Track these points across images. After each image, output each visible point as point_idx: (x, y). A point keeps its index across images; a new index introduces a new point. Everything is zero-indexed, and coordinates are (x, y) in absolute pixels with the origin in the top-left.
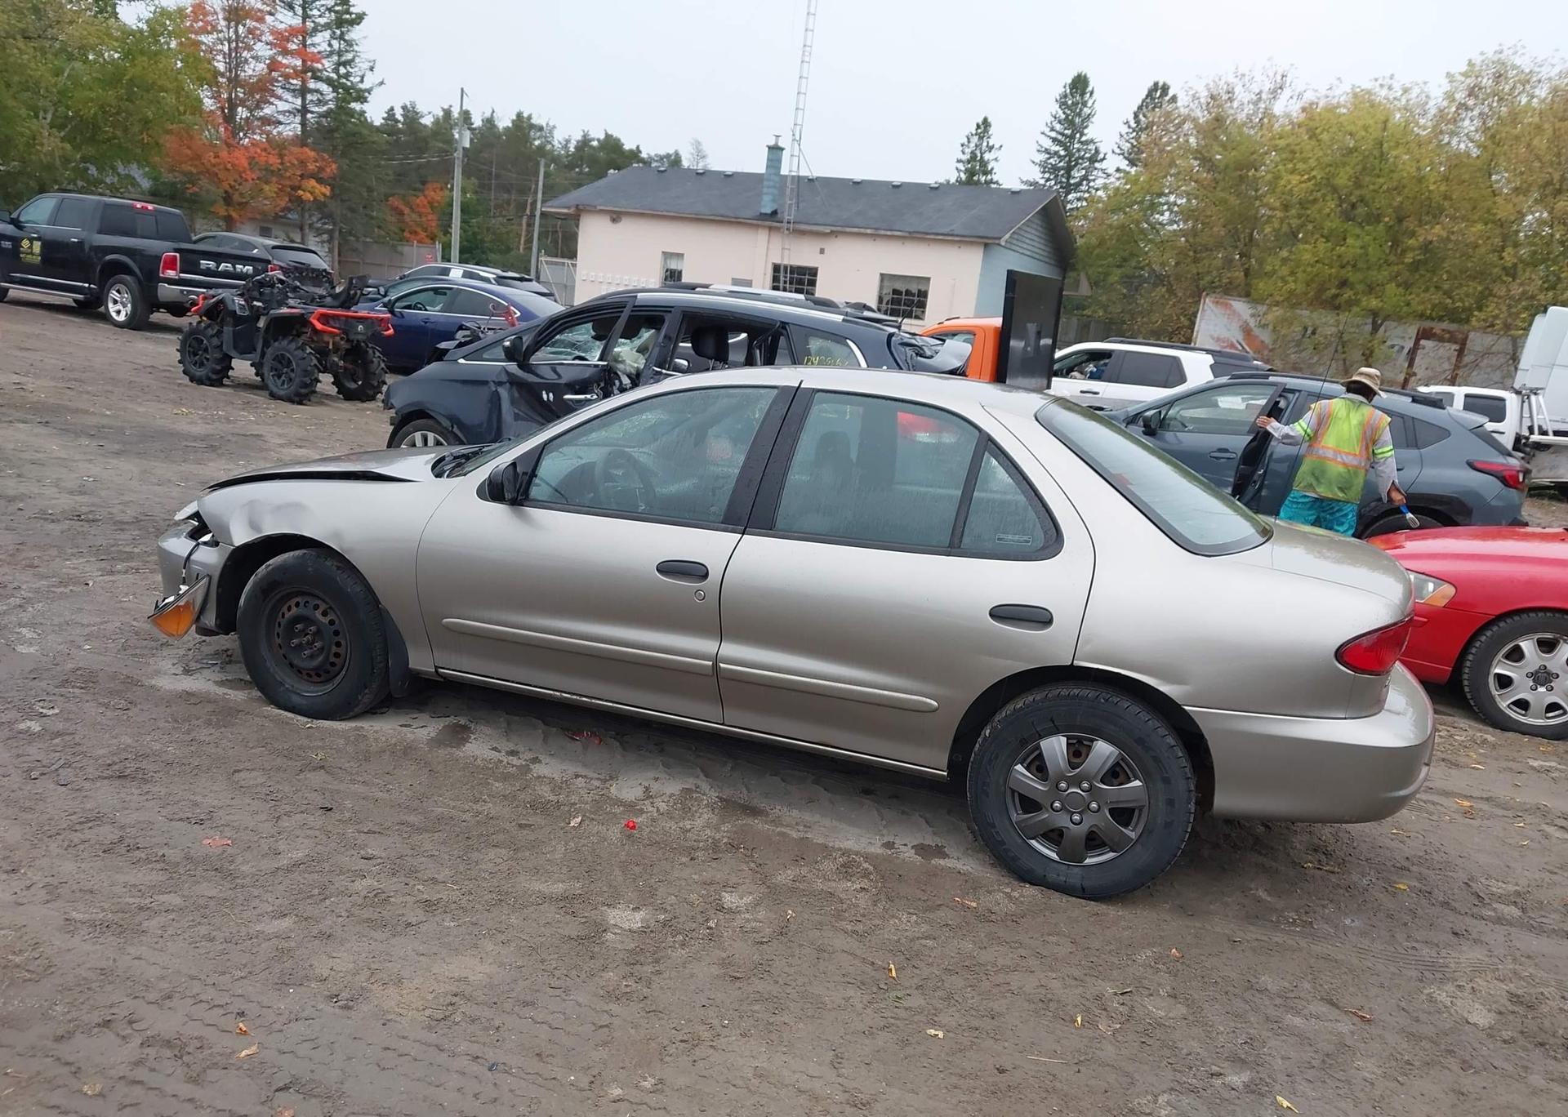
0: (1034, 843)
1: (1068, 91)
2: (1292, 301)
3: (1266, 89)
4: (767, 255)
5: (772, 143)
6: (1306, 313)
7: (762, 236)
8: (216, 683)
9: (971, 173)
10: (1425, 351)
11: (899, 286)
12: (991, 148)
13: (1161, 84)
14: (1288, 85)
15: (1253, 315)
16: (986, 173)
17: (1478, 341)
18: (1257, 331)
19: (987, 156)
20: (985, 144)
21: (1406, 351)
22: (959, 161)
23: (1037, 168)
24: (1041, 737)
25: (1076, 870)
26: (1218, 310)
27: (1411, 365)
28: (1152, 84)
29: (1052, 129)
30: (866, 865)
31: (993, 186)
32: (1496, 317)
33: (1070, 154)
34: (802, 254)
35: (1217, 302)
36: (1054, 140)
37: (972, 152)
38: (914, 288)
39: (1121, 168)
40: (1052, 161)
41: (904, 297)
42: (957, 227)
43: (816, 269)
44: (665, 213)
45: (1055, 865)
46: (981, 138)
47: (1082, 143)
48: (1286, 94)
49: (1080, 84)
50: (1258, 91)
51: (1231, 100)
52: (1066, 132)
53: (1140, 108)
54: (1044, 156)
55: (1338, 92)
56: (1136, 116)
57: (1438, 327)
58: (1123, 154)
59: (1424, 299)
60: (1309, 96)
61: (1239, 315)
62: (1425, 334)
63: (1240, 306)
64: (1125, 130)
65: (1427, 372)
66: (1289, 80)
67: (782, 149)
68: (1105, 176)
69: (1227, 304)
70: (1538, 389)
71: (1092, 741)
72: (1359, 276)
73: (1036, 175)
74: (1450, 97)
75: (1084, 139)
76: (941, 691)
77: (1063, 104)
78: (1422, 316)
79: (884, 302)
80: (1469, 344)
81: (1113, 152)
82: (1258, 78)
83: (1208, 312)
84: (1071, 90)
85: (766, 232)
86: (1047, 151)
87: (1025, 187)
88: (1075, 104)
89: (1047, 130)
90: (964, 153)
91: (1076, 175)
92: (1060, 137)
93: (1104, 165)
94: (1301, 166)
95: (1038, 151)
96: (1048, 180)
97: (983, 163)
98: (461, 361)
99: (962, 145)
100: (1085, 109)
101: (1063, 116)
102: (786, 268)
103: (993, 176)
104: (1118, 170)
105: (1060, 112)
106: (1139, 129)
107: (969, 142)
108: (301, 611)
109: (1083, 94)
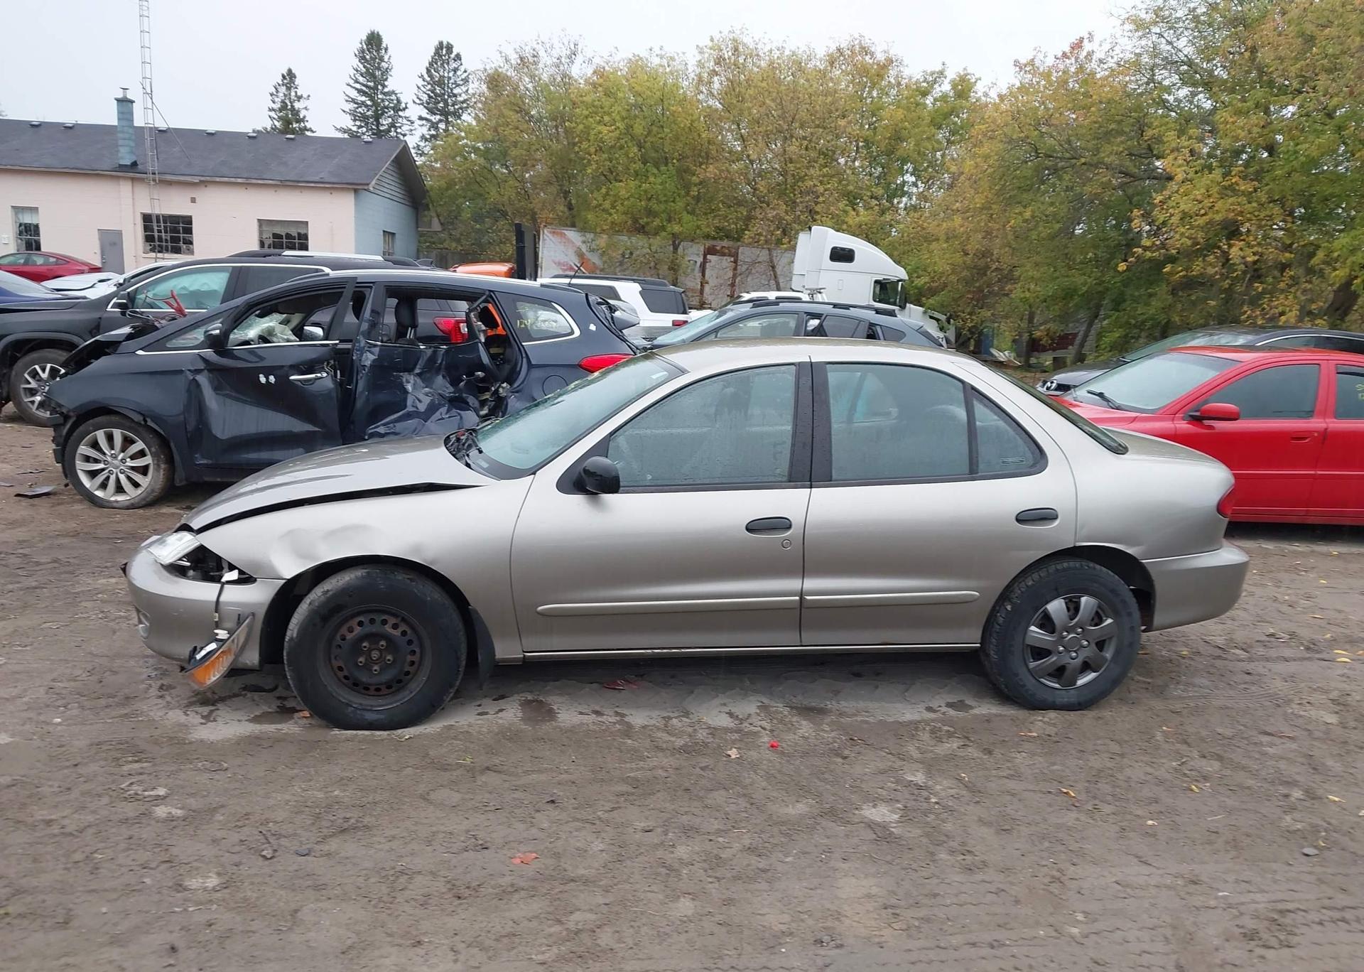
0: (1042, 680)
1: (365, 47)
2: (615, 229)
3: (563, 54)
4: (134, 205)
5: (120, 96)
6: (625, 238)
7: (125, 188)
8: (250, 721)
9: (287, 122)
10: (712, 264)
11: (278, 230)
12: (299, 98)
13: (445, 43)
14: (579, 52)
15: (584, 242)
16: (299, 121)
17: (746, 254)
18: (588, 255)
19: (297, 105)
20: (293, 94)
21: (698, 264)
22: (271, 110)
23: (348, 117)
24: (1047, 602)
25: (1072, 692)
26: (555, 239)
27: (703, 275)
28: (437, 43)
29: (357, 81)
30: (946, 728)
31: (308, 133)
32: (760, 234)
33: (375, 104)
34: (173, 204)
35: (554, 232)
36: (359, 91)
37: (283, 102)
38: (294, 232)
39: (423, 116)
40: (360, 110)
41: (284, 240)
42: (324, 175)
43: (191, 217)
44: (9, 167)
45: (1058, 692)
46: (289, 89)
47: (385, 94)
48: (579, 59)
49: (374, 41)
50: (557, 56)
51: (535, 63)
52: (369, 84)
53: (431, 64)
54: (353, 106)
55: (617, 58)
56: (428, 71)
57: (719, 244)
58: (422, 104)
59: (707, 225)
60: (597, 61)
61: (573, 243)
62: (711, 251)
63: (572, 234)
64: (421, 83)
65: (719, 280)
66: (580, 47)
67: (132, 102)
68: (409, 123)
69: (561, 234)
70: (821, 289)
71: (1080, 597)
72: (663, 207)
73: (348, 122)
74: (700, 64)
75: (386, 90)
76: (982, 583)
77: (362, 58)
78: (707, 237)
79: (266, 246)
80: (741, 257)
81: (414, 102)
82: (557, 45)
83: (548, 241)
84: (367, 46)
85: (130, 183)
86: (354, 101)
87: (340, 135)
88: (373, 59)
89: (352, 82)
90: (274, 102)
91: (384, 123)
92: (364, 88)
93: (407, 113)
94: (606, 118)
95: (347, 101)
96: (360, 127)
97: (296, 112)
98: (140, 352)
99: (272, 95)
100: (383, 64)
101: (364, 70)
102: (158, 217)
103: (306, 123)
104: (421, 118)
105: (361, 66)
106: (434, 83)
107: (277, 92)
108: (368, 629)
109: (378, 50)
